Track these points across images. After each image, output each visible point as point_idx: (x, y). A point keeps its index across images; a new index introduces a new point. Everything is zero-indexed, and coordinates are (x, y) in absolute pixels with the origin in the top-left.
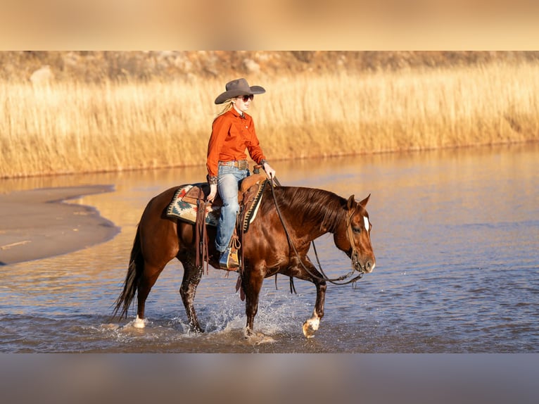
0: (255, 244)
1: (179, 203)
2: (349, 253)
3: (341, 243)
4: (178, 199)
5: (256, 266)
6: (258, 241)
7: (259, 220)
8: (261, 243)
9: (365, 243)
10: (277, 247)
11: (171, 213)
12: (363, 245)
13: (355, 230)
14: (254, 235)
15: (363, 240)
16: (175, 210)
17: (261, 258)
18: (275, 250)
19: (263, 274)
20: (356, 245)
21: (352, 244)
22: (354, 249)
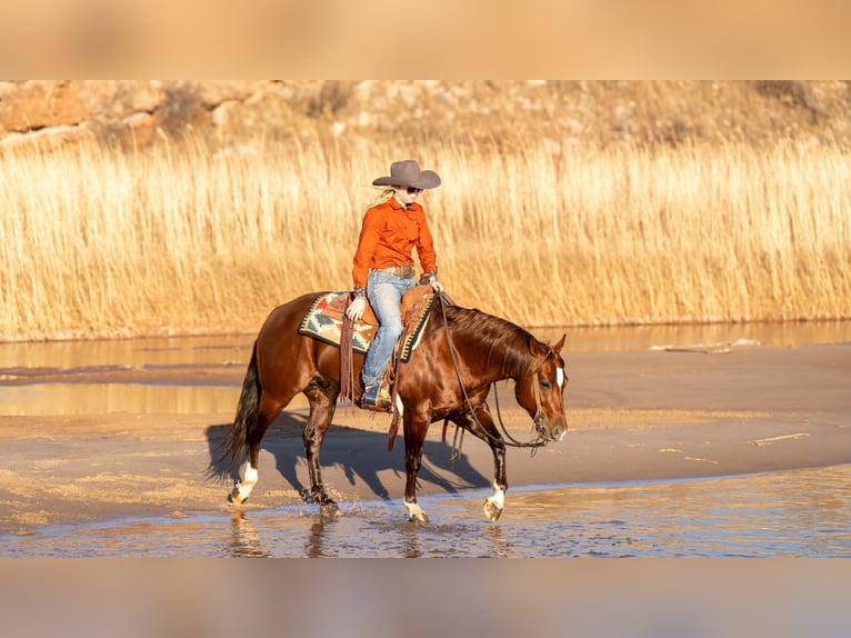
0: (417, 379)
1: (318, 316)
2: (532, 412)
3: (524, 399)
4: (316, 311)
5: (419, 408)
6: (421, 373)
7: (424, 347)
8: (425, 377)
9: (555, 404)
10: (445, 383)
11: (305, 328)
12: (552, 405)
13: (543, 385)
14: (416, 366)
15: (553, 398)
16: (311, 326)
17: (425, 397)
18: (442, 387)
19: (426, 417)
20: (542, 404)
21: (538, 402)
22: (540, 409)
